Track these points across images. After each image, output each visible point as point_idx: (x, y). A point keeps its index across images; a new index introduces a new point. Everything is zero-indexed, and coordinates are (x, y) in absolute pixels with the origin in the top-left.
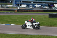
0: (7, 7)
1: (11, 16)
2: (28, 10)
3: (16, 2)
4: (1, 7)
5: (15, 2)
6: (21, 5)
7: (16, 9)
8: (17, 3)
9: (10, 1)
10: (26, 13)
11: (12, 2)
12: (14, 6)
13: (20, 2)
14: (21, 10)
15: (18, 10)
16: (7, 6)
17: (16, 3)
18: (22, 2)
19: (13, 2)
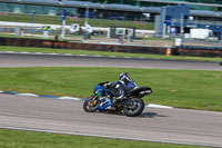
0: (133, 37)
1: (150, 71)
2: (216, 49)
3: (168, 17)
4: (112, 37)
5: (164, 19)
6: (187, 30)
7: (168, 45)
8: (174, 21)
9: (148, 15)
10: (207, 62)
11: (152, 19)
12: (161, 33)
13: (186, 17)
14: (187, 48)
15: (178, 48)
16: (134, 33)
17: (168, 24)
18: (191, 18)
19: (157, 17)
